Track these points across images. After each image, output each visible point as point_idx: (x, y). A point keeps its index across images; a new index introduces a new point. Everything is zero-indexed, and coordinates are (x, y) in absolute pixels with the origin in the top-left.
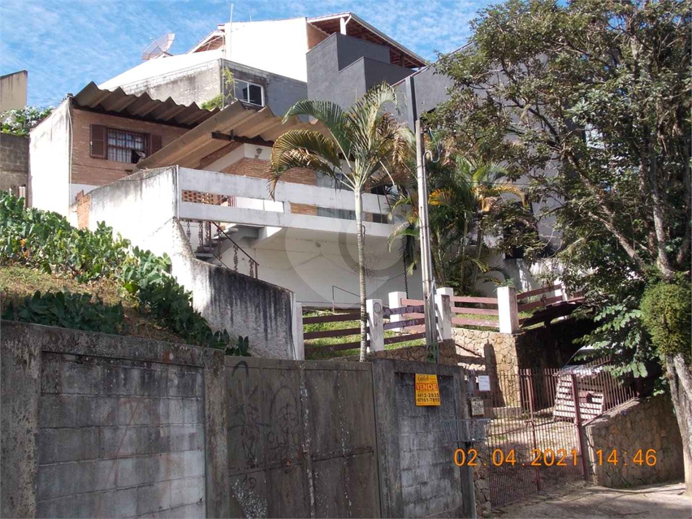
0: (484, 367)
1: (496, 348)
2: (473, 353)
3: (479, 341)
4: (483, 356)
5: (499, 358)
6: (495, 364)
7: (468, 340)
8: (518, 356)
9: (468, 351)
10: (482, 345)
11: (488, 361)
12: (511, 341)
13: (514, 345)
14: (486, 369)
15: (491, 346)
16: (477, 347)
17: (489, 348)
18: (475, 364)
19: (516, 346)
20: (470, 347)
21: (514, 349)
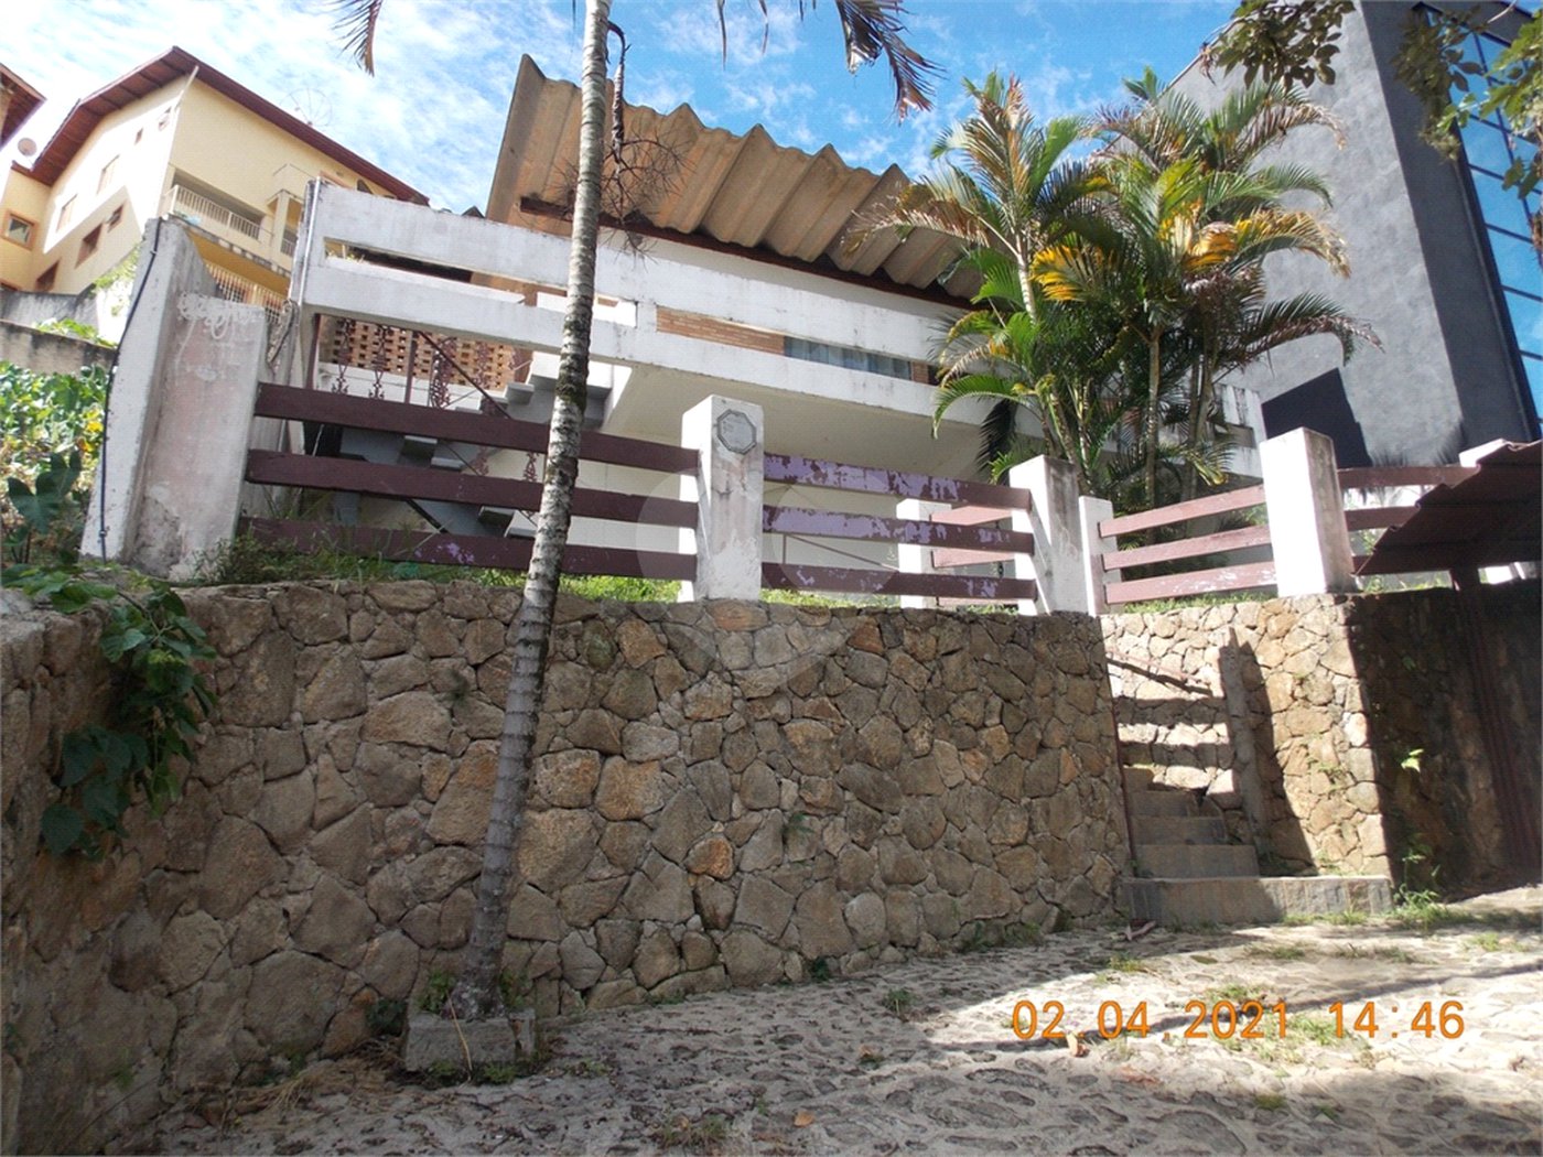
0: (1222, 728)
1: (1267, 655)
2: (1181, 684)
3: (1199, 640)
4: (1218, 692)
5: (1279, 688)
6: (1265, 713)
7: (1160, 645)
8: (1360, 675)
9: (1162, 680)
10: (1213, 654)
11: (1237, 706)
12: (1331, 619)
13: (1340, 631)
14: (1232, 735)
15: (1247, 653)
16: (1193, 661)
17: (1240, 662)
18: (1190, 722)
19: (1351, 637)
20: (1170, 666)
21: (1344, 647)
